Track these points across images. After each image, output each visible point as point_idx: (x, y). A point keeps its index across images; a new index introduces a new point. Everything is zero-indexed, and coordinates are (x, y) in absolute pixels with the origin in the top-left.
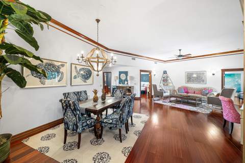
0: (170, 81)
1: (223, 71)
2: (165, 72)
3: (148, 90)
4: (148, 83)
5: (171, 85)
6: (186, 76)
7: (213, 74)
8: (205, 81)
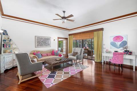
1: (58, 38)
2: (5, 33)
6: (36, 40)
7: (54, 40)
8: (50, 44)
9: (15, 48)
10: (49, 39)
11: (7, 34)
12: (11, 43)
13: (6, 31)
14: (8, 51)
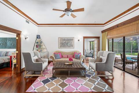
0: (44, 47)
1: (84, 38)
2: (38, 37)
3: (14, 61)
4: (15, 50)
5: (45, 51)
6: (59, 41)
7: (79, 40)
8: (73, 46)
9: (44, 48)
10: (72, 39)
11: (40, 38)
12: (42, 44)
13: (39, 36)
14: (39, 50)
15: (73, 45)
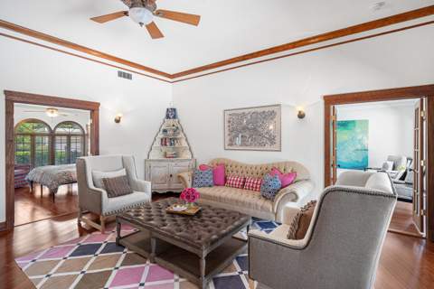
0: (183, 143)
5: (186, 155)
6: (227, 124)
7: (301, 116)
9: (184, 149)
10: (273, 112)
12: (178, 136)
15: (274, 137)
